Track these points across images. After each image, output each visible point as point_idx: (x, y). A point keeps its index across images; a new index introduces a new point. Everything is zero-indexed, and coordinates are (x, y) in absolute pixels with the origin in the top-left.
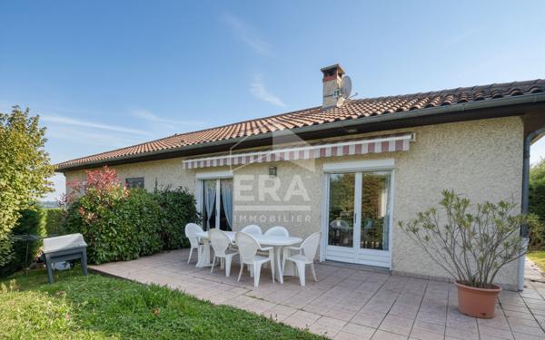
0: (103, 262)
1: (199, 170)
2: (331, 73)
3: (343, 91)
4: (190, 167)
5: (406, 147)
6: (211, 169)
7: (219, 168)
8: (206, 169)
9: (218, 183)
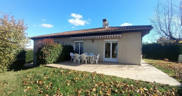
0: (48, 63)
1: (75, 40)
2: (104, 20)
3: (107, 25)
4: (72, 39)
5: (120, 37)
6: (78, 40)
7: (80, 40)
8: (76, 40)
9: (80, 44)
